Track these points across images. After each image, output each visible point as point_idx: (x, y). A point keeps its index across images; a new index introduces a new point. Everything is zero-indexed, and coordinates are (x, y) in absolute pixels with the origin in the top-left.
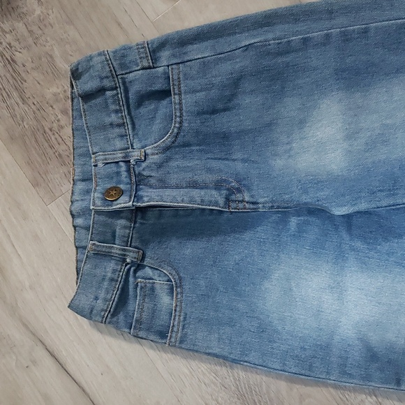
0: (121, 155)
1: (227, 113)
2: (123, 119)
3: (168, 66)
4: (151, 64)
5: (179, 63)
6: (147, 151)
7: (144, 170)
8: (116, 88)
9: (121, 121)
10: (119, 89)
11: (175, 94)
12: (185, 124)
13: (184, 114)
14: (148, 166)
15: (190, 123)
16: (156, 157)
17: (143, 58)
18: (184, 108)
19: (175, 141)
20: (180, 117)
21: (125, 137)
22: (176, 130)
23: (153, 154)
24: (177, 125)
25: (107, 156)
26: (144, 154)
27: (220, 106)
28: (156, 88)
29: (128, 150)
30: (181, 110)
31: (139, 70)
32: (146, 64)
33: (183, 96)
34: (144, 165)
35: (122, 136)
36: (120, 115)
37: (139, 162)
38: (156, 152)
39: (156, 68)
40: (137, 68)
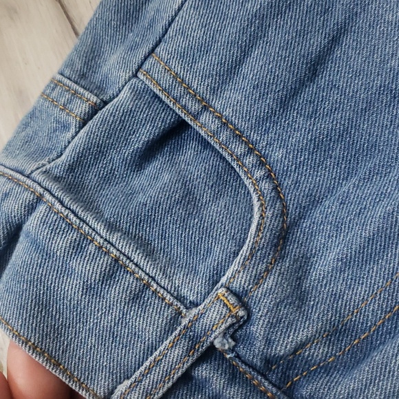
0: (177, 352)
1: (348, 40)
2: (107, 253)
3: (135, 76)
4: (94, 99)
5: (153, 50)
6: (235, 285)
7: (268, 342)
8: (39, 199)
9: (105, 261)
10: (47, 196)
11: (196, 117)
12: (277, 155)
13: (255, 137)
14: (272, 325)
15: (283, 145)
16: (270, 282)
17: (70, 101)
18: (242, 125)
19: (285, 207)
20: (251, 151)
21: (148, 293)
22: (266, 186)
23: (258, 280)
24: (259, 173)
25: (146, 382)
26: (232, 300)
27: (316, 42)
28: (144, 139)
29: (185, 322)
30: (238, 136)
31: (77, 133)
32: (81, 108)
33: (217, 104)
34: (257, 329)
35: (138, 297)
36: (92, 248)
37: (237, 330)
38: (262, 267)
39: (111, 100)
40: (69, 135)
